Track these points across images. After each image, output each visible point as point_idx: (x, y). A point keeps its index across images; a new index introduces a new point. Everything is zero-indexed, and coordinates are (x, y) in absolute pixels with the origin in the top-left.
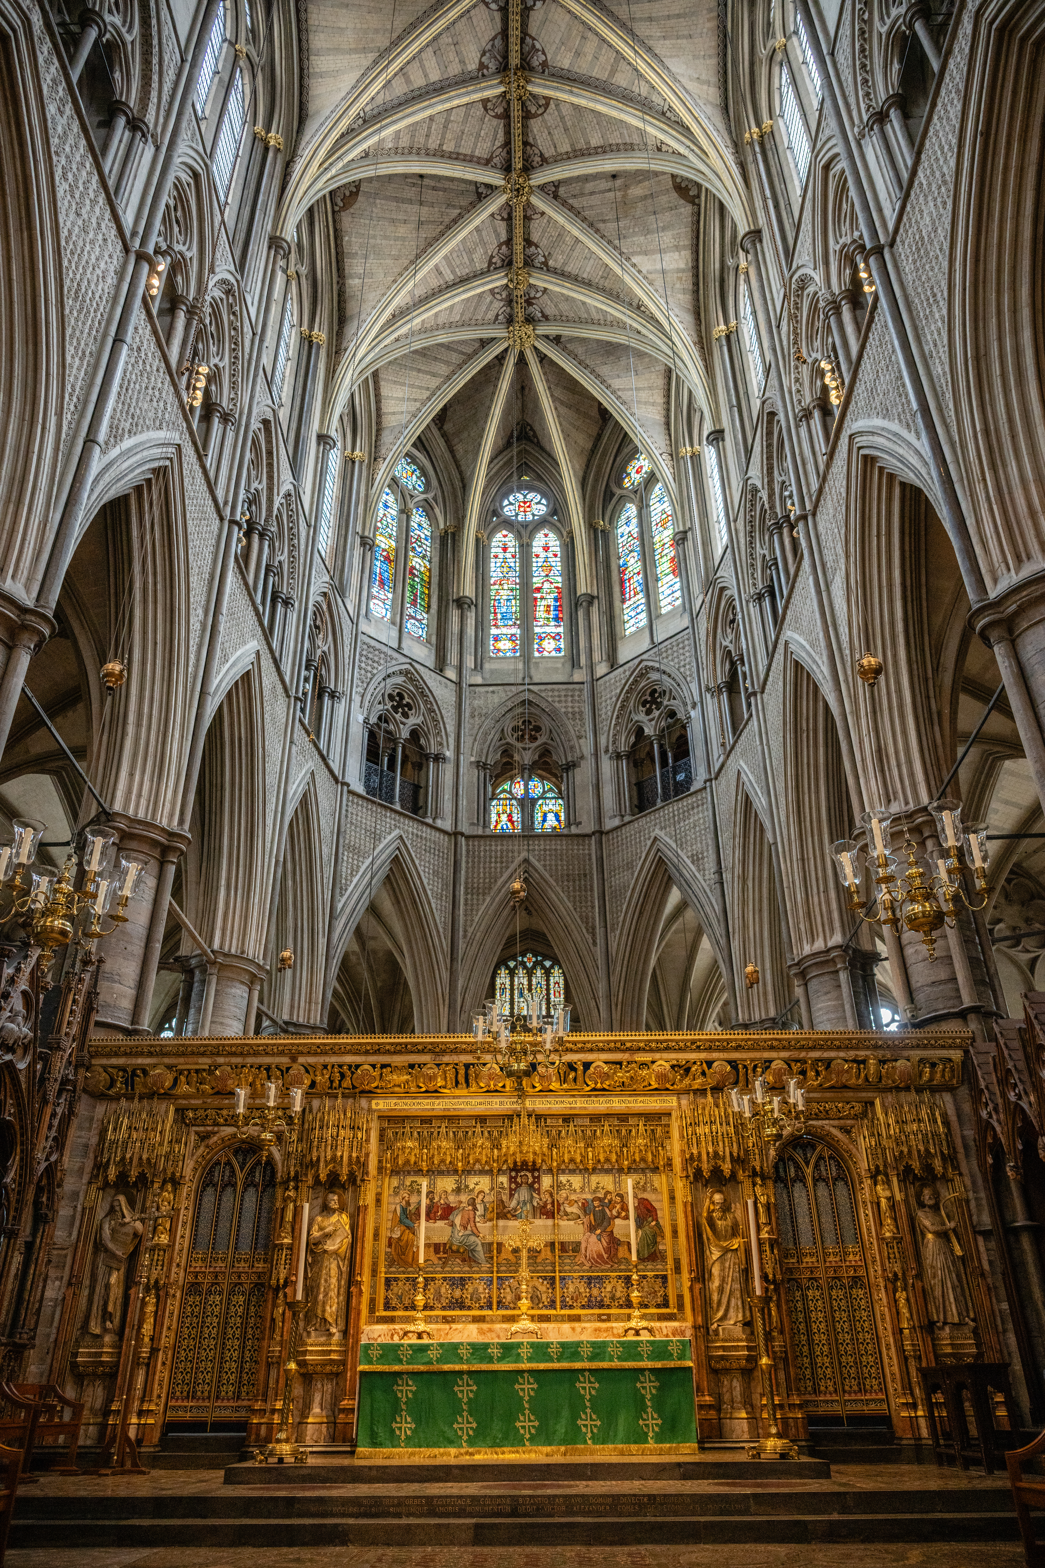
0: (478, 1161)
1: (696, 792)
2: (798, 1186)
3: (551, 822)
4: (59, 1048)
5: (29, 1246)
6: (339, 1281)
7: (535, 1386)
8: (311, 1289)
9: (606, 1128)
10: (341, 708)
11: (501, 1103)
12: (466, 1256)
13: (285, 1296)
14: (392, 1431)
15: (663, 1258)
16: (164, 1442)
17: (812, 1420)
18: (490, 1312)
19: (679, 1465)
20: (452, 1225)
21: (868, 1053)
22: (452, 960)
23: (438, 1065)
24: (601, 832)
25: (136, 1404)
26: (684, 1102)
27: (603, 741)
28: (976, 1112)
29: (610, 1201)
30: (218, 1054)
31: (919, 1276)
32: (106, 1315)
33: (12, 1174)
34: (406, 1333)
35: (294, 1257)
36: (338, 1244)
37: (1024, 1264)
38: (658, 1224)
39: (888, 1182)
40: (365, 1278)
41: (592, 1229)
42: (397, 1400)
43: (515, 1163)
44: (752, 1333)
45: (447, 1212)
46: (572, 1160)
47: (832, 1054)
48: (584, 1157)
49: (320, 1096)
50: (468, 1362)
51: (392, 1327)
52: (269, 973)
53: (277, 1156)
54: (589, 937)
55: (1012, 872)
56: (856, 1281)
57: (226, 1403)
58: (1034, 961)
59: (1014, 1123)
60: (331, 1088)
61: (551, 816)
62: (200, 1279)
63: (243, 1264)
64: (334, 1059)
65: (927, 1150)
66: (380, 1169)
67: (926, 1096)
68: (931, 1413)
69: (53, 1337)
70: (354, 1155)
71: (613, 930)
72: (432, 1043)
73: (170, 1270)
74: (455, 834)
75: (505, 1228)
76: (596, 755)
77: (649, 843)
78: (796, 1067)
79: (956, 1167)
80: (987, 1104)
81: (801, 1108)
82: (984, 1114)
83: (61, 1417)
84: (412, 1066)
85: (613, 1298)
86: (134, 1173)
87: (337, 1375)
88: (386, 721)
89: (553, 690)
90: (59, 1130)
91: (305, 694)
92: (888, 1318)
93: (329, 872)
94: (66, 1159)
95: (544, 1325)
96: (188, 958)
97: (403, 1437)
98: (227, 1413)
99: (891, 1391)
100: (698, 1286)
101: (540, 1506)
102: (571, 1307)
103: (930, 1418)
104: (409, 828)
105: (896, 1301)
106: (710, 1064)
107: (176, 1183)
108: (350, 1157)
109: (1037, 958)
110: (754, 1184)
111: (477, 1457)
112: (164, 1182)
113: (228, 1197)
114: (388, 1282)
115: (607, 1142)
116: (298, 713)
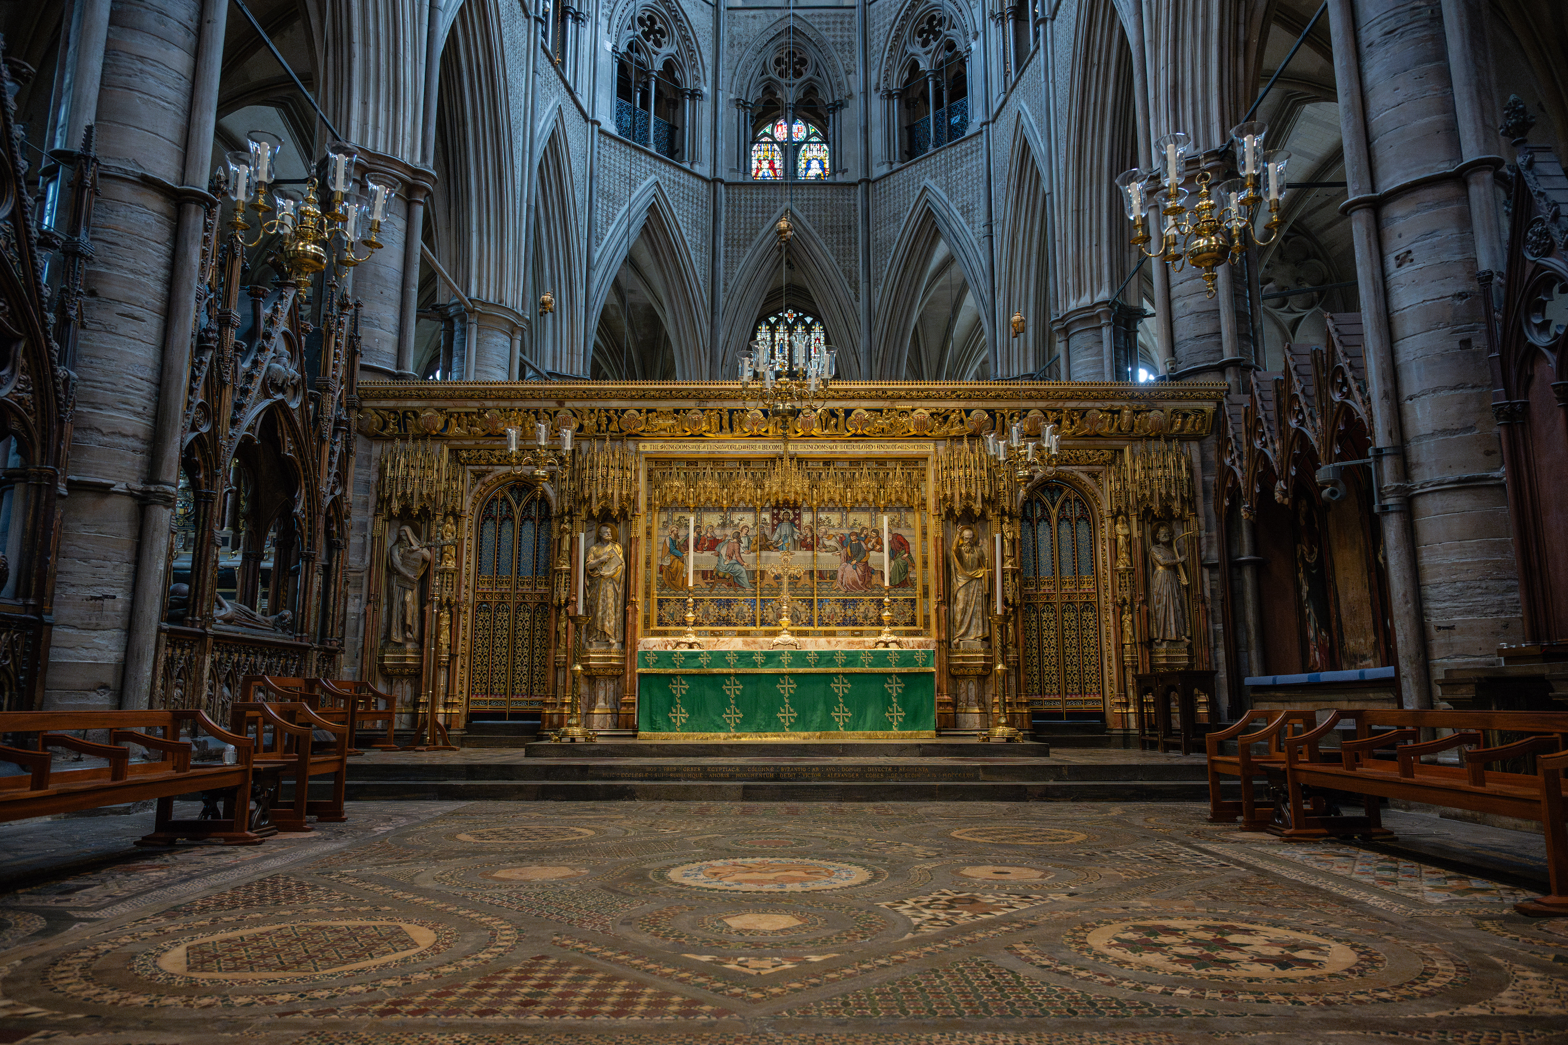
0: (742, 499)
1: (971, 137)
2: (1043, 524)
3: (815, 170)
4: (328, 390)
5: (327, 569)
6: (615, 601)
7: (795, 686)
8: (590, 608)
9: (865, 471)
10: (586, 32)
11: (764, 447)
12: (731, 581)
13: (567, 612)
14: (669, 719)
15: (913, 585)
16: (468, 727)
17: (1035, 715)
18: (754, 628)
19: (919, 746)
20: (719, 555)
21: (1124, 403)
22: (713, 314)
23: (703, 411)
24: (868, 181)
25: (441, 699)
26: (941, 448)
27: (874, 76)
28: (1221, 460)
29: (866, 536)
30: (485, 398)
31: (1146, 602)
32: (405, 628)
33: (301, 505)
34: (678, 644)
35: (574, 581)
36: (614, 570)
37: (1242, 593)
38: (910, 556)
39: (1128, 522)
40: (640, 599)
41: (848, 559)
42: (673, 696)
43: (777, 501)
44: (990, 647)
45: (714, 544)
46: (831, 500)
47: (1089, 404)
48: (843, 497)
49: (589, 439)
50: (735, 666)
51: (665, 639)
52: (529, 322)
53: (551, 493)
54: (852, 292)
55: (1291, 229)
56: (1088, 606)
57: (520, 698)
58: (1297, 321)
59: (1256, 469)
60: (598, 431)
61: (815, 164)
62: (488, 599)
63: (526, 586)
64: (600, 404)
65: (1168, 493)
66: (650, 506)
67: (1175, 444)
68: (1141, 710)
69: (360, 645)
70: (624, 492)
71: (876, 285)
72: (696, 390)
73: (459, 590)
74: (714, 181)
75: (767, 558)
76: (866, 93)
77: (918, 193)
78: (1052, 416)
79: (1194, 509)
80: (1232, 452)
81: (1054, 452)
82: (1228, 461)
83: (376, 708)
84: (677, 411)
85: (866, 618)
86: (416, 507)
87: (618, 676)
88: (638, 51)
89: (821, 15)
90: (339, 466)
91: (546, 14)
92: (1112, 636)
93: (583, 219)
94: (350, 493)
95: (803, 639)
96: (446, 307)
97: (678, 724)
98: (523, 706)
99: (1108, 693)
100: (943, 608)
101: (798, 773)
102: (827, 624)
103: (1140, 715)
104: (665, 173)
105: (1121, 622)
106: (968, 412)
107: (457, 517)
108: (620, 494)
109: (1301, 318)
110: (1002, 522)
111: (743, 739)
112: (446, 515)
113: (507, 529)
114: (660, 602)
115: (865, 483)
116: (540, 37)
